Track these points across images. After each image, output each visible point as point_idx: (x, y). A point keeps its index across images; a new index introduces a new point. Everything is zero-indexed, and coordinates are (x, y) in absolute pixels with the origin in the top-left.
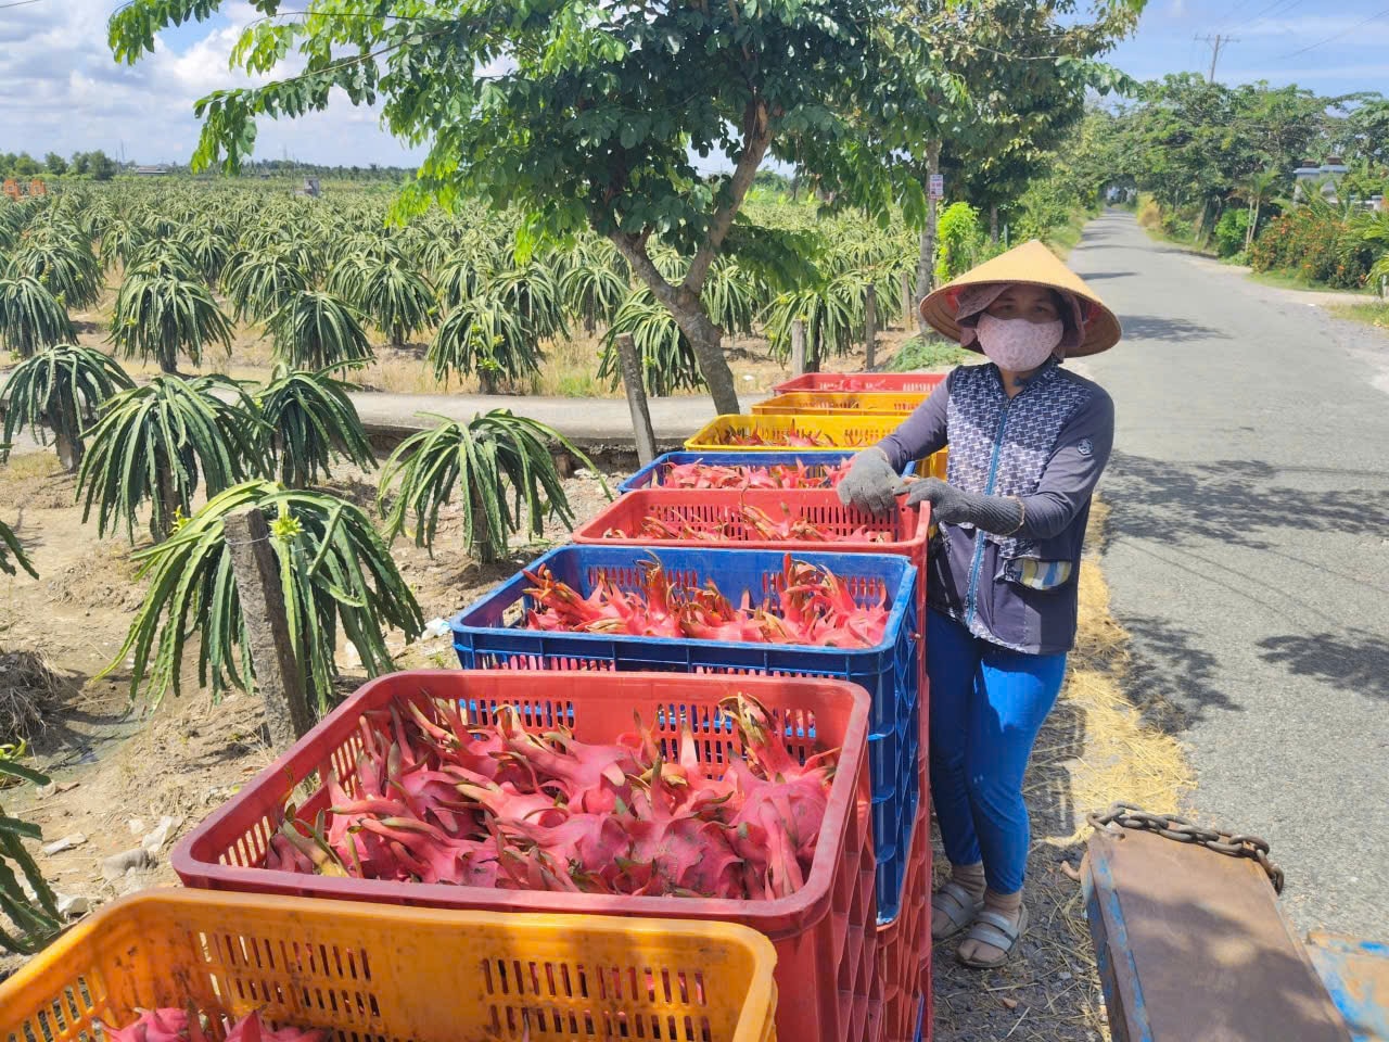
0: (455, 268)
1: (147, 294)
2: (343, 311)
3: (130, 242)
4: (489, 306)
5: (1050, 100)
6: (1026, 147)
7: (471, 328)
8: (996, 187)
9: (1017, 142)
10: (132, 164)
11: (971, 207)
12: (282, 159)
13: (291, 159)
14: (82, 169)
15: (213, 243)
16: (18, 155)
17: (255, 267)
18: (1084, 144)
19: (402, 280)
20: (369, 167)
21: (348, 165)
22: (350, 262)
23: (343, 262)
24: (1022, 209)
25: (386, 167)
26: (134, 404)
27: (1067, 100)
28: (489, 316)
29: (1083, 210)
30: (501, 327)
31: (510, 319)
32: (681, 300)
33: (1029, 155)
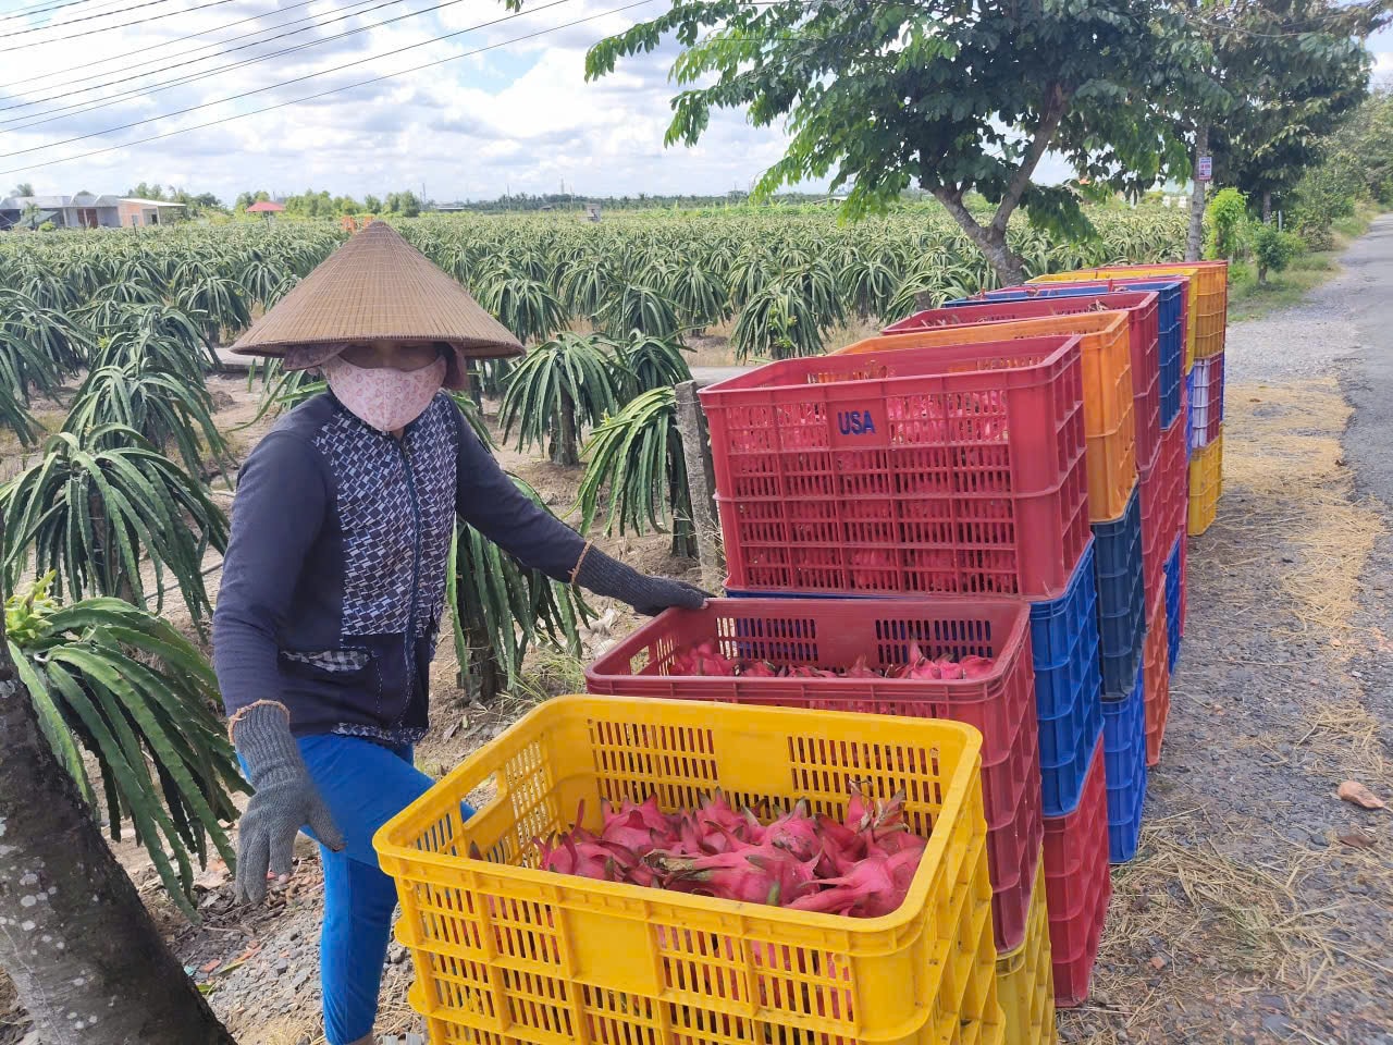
0: (744, 268)
1: (507, 291)
2: (661, 302)
3: (465, 259)
4: (785, 292)
5: (1329, 84)
6: (1302, 133)
7: (769, 310)
8: (1269, 174)
9: (1292, 128)
10: (431, 203)
11: (1240, 191)
12: (560, 193)
13: (568, 192)
14: (395, 208)
15: (532, 257)
16: (343, 197)
17: (579, 274)
18: (1372, 129)
19: (702, 279)
20: (637, 197)
21: (618, 197)
22: (653, 268)
23: (648, 268)
24: (1296, 197)
25: (651, 196)
26: (542, 355)
27: (1348, 83)
28: (785, 300)
29: (1374, 202)
30: (794, 309)
31: (801, 302)
32: (990, 237)
33: (1304, 141)
